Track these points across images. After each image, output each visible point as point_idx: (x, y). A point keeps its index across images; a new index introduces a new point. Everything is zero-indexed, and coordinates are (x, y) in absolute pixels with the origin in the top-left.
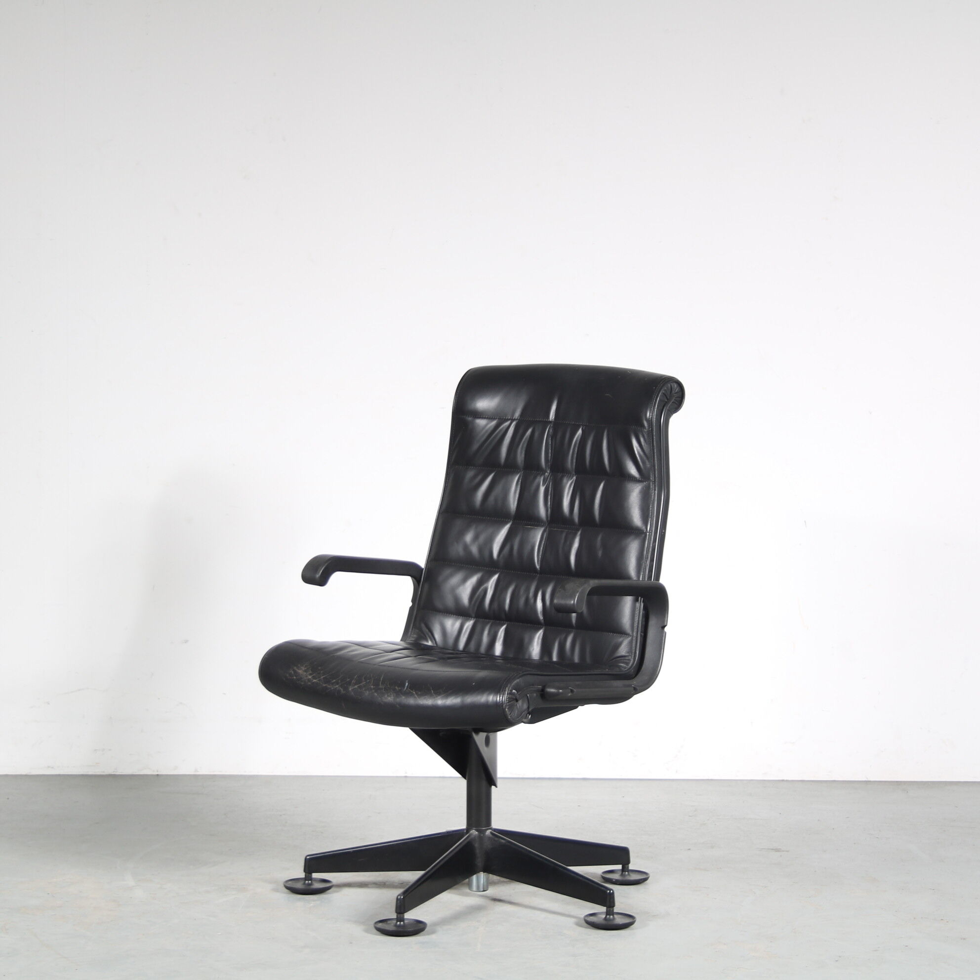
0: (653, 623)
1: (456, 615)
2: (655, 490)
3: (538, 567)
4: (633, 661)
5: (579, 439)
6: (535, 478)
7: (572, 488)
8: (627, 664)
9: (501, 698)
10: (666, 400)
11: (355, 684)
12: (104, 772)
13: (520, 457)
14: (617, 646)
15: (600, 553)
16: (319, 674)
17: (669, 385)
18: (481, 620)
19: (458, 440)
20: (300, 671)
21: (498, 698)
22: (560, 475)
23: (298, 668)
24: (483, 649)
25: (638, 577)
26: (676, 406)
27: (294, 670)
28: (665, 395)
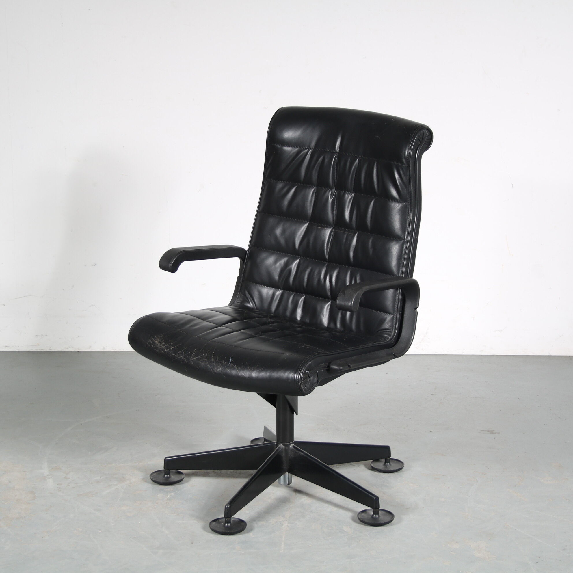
0: (408, 305)
1: (270, 287)
2: (411, 209)
3: (327, 257)
4: (394, 333)
5: (356, 167)
6: (325, 192)
7: (351, 202)
8: (390, 335)
9: (298, 375)
10: (419, 143)
11: (194, 356)
12: (42, 350)
13: (315, 177)
14: (383, 321)
15: (371, 252)
16: (169, 345)
17: (422, 132)
18: (287, 291)
19: (270, 161)
20: (156, 342)
21: (296, 376)
22: (342, 192)
23: (155, 339)
24: (288, 313)
25: (398, 273)
26: (427, 146)
27: (152, 340)
28: (419, 140)
